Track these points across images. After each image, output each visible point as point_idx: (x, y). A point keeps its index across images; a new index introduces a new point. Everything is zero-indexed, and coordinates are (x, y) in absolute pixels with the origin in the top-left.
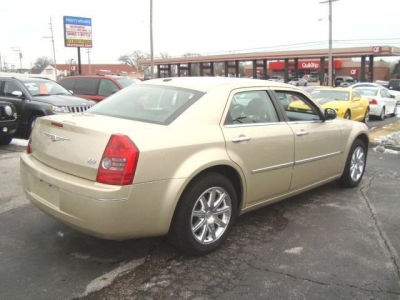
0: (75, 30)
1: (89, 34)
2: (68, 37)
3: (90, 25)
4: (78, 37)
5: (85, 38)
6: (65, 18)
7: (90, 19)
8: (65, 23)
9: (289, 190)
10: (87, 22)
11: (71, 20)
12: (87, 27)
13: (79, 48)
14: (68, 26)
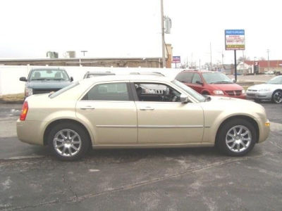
0: (233, 38)
1: (243, 40)
2: (227, 44)
3: (244, 34)
4: (234, 43)
5: (240, 43)
6: (226, 31)
7: (243, 31)
8: (226, 34)
9: (137, 143)
10: (242, 32)
11: (230, 32)
12: (241, 36)
13: (235, 51)
14: (227, 36)
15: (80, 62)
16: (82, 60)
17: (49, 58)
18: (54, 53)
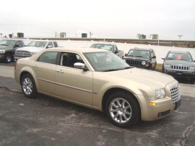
15: (158, 42)
16: (160, 41)
17: (138, 38)
18: (143, 35)
